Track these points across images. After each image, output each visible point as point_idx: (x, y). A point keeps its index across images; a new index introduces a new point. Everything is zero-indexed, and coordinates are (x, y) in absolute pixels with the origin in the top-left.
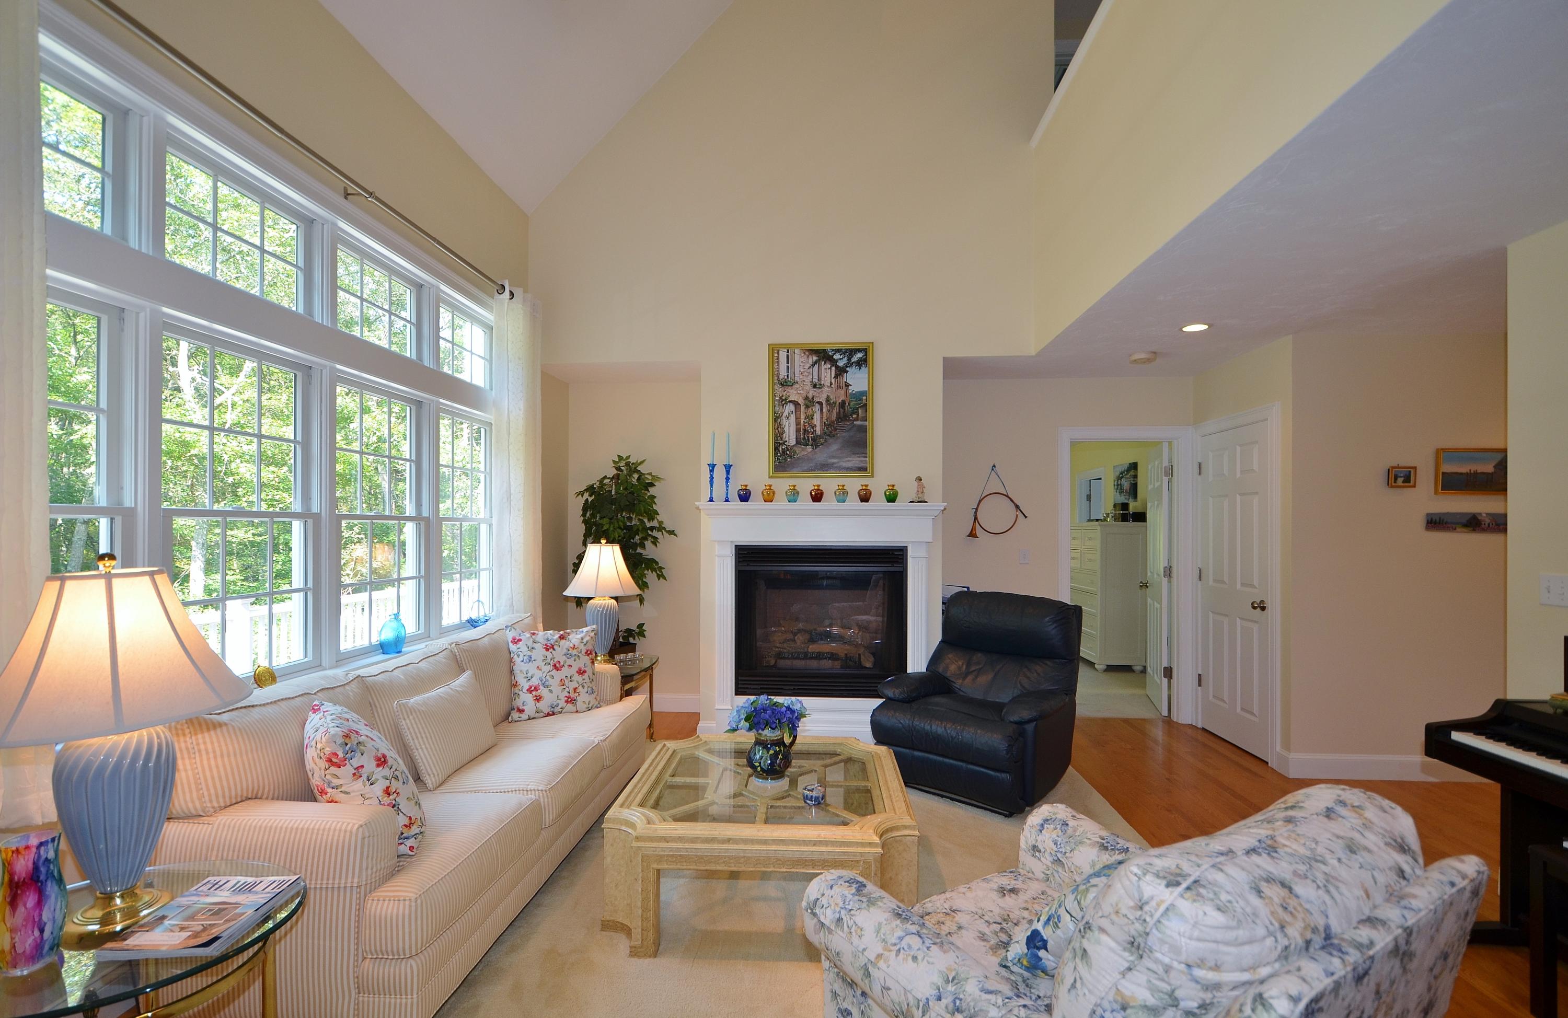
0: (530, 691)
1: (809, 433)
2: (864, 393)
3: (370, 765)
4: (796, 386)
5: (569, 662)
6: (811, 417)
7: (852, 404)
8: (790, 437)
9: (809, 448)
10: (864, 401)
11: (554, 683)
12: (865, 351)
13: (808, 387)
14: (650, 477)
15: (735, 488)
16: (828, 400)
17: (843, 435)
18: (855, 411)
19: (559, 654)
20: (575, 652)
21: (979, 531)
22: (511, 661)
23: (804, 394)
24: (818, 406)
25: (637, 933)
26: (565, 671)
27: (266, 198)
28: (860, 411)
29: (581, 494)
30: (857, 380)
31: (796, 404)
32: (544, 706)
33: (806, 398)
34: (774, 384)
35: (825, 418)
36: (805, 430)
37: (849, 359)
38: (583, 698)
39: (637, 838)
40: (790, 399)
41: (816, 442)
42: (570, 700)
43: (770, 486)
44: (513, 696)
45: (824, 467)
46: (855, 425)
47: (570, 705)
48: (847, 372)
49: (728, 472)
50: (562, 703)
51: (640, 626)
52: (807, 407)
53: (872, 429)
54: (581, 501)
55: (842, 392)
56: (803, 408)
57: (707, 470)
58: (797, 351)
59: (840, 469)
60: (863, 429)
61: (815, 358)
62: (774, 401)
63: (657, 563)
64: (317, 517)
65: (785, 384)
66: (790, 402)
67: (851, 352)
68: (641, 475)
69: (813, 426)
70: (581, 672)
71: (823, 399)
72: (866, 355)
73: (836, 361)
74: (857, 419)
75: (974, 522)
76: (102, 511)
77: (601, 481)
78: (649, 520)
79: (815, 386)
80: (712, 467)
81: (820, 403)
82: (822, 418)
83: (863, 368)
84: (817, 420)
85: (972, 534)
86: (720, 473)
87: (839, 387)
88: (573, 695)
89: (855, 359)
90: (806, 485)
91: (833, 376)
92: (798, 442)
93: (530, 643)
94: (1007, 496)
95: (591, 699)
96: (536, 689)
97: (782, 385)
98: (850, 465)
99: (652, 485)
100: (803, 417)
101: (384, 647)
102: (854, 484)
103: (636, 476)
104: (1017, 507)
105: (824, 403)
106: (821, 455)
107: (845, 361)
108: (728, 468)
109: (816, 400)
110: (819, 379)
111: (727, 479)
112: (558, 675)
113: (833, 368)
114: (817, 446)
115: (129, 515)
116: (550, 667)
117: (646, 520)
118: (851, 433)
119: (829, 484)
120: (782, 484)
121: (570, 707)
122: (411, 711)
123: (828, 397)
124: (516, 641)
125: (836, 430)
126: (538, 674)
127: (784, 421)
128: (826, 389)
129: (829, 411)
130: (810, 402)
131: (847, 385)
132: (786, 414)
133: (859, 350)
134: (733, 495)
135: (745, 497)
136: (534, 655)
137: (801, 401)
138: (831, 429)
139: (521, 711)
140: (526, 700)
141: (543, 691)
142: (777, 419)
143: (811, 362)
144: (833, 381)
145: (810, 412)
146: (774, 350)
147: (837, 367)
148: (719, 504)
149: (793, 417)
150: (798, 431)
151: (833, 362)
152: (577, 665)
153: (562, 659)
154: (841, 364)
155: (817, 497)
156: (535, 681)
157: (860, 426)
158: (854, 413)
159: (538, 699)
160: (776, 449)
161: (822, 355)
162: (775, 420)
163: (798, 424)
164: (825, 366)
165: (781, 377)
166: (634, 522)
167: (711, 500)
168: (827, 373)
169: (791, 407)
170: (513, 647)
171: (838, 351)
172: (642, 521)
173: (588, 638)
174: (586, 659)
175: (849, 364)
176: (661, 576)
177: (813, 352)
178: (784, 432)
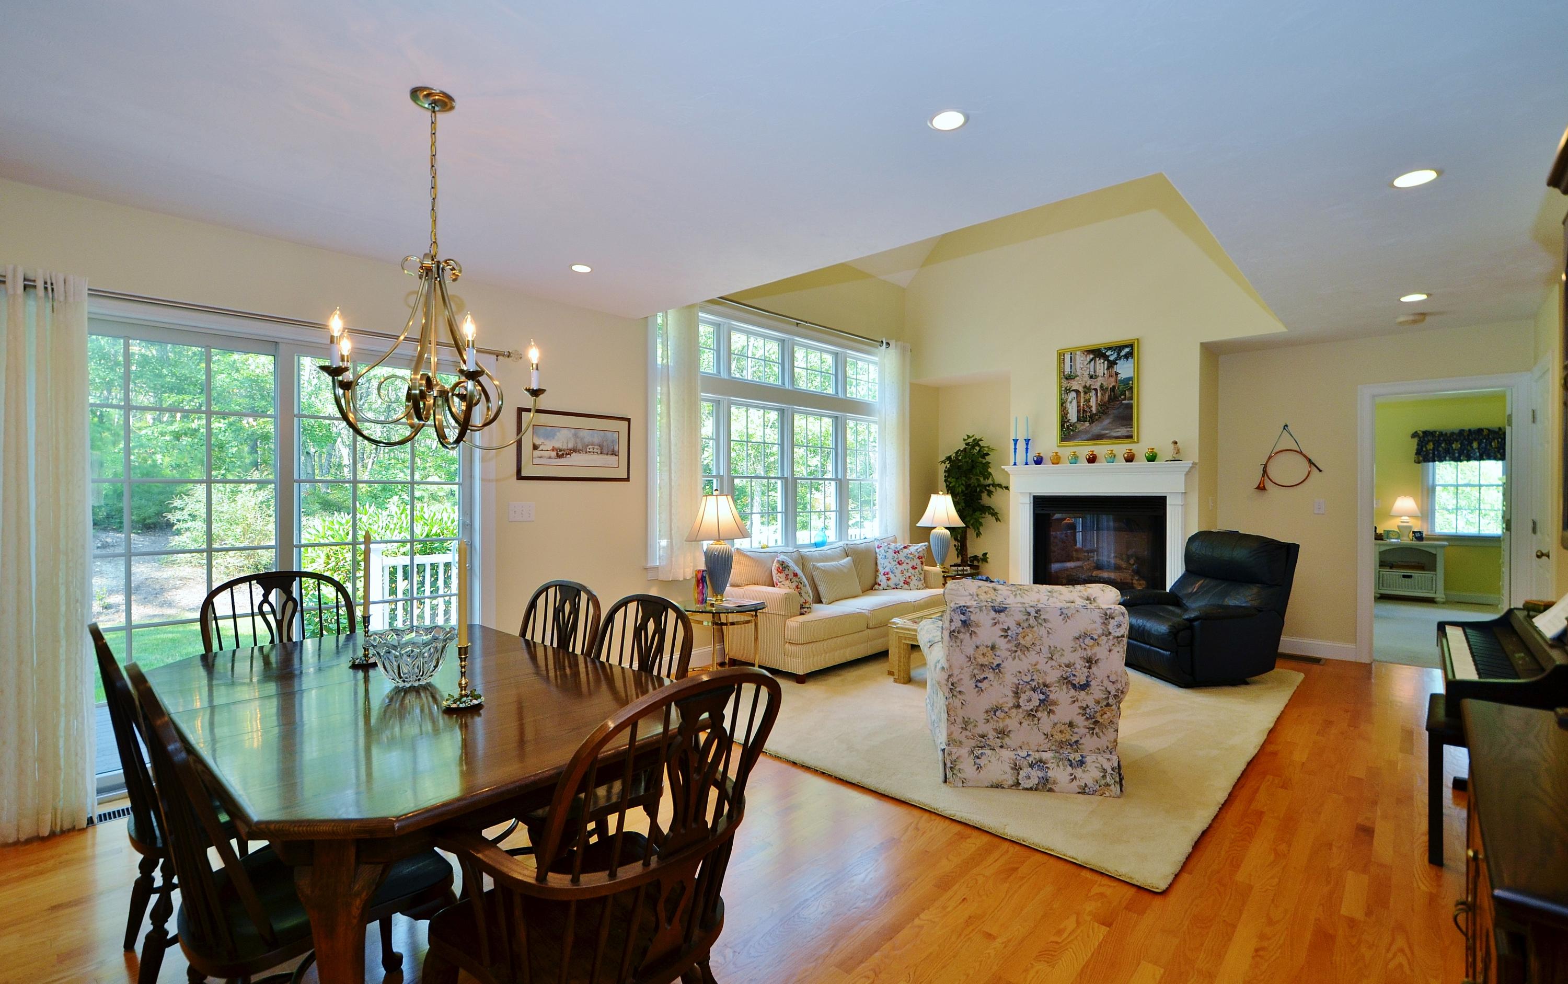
0: (884, 574)
1: (1086, 412)
2: (1131, 379)
3: (791, 576)
4: (1077, 378)
5: (907, 561)
6: (1089, 401)
7: (1121, 388)
8: (1073, 416)
9: (1087, 424)
10: (1130, 385)
11: (898, 572)
12: (1131, 346)
13: (1086, 378)
14: (986, 449)
15: (1032, 455)
16: (1102, 386)
17: (1113, 412)
18: (1123, 393)
19: (901, 556)
20: (911, 556)
21: (1268, 485)
22: (876, 558)
23: (1083, 384)
24: (1094, 392)
25: (896, 673)
26: (904, 566)
27: (765, 337)
28: (1127, 393)
29: (944, 462)
30: (1124, 369)
31: (1077, 392)
32: (891, 583)
33: (1085, 387)
34: (1061, 379)
35: (1099, 400)
36: (1084, 411)
37: (1119, 354)
38: (914, 582)
39: (897, 628)
40: (1073, 388)
41: (1092, 419)
42: (906, 583)
43: (1057, 453)
44: (876, 576)
45: (1098, 437)
46: (1123, 404)
47: (906, 585)
48: (1116, 364)
49: (1027, 444)
50: (902, 584)
51: (985, 554)
52: (1085, 393)
53: (1138, 406)
54: (943, 466)
55: (1113, 379)
56: (1082, 394)
57: (1012, 443)
58: (1078, 353)
59: (1111, 438)
60: (1130, 407)
61: (1092, 356)
62: (1060, 391)
63: (993, 510)
64: (786, 479)
65: (1069, 378)
66: (1073, 390)
67: (1119, 348)
68: (981, 447)
69: (1090, 407)
70: (914, 568)
71: (1097, 386)
72: (1132, 349)
73: (1108, 356)
74: (1124, 399)
75: (1263, 476)
76: (714, 477)
77: (957, 453)
78: (984, 479)
79: (1091, 377)
80: (1016, 441)
81: (1096, 390)
82: (1097, 400)
83: (1130, 359)
84: (1093, 403)
85: (1261, 488)
86: (1021, 446)
87: (1111, 376)
88: (908, 580)
89: (1123, 353)
90: (1085, 449)
91: (1106, 368)
92: (1079, 420)
93: (886, 549)
94: (1301, 453)
95: (920, 584)
96: (887, 574)
97: (1067, 379)
98: (1119, 434)
99: (988, 454)
100: (1082, 400)
101: (816, 545)
102: (1122, 449)
103: (977, 448)
104: (1310, 461)
105: (1098, 389)
106: (1096, 428)
107: (1115, 355)
108: (1027, 441)
109: (1093, 387)
110: (1095, 372)
111: (1027, 449)
112: (900, 568)
113: (1106, 362)
114: (1093, 422)
115: (721, 477)
116: (896, 563)
117: (982, 479)
118: (1121, 410)
119: (1101, 449)
120: (1068, 450)
121: (906, 586)
122: (818, 568)
123: (1102, 384)
124: (879, 547)
125: (1108, 408)
126: (889, 566)
127: (1068, 405)
128: (1100, 378)
129: (1102, 395)
130: (1087, 389)
131: (1117, 374)
132: (1069, 400)
133: (1127, 346)
134: (1030, 460)
135: (1039, 461)
136: (887, 555)
137: (1081, 389)
138: (1104, 409)
139: (879, 585)
140: (882, 579)
141: (891, 575)
142: (1063, 404)
143: (1088, 360)
144: (1106, 372)
145: (1087, 397)
146: (1061, 355)
147: (1109, 361)
148: (1021, 467)
149: (1075, 402)
150: (1078, 411)
151: (1106, 358)
152: (911, 564)
153: (903, 559)
154: (1112, 358)
155: (1092, 459)
156: (887, 570)
157: (1127, 404)
158: (1122, 395)
159: (888, 579)
160: (1062, 426)
161: (1097, 353)
162: (1062, 405)
163: (1078, 406)
164: (1099, 361)
165: (1066, 373)
166: (972, 481)
167: (1015, 464)
168: (1101, 366)
169: (1073, 394)
170: (877, 550)
171: (1110, 348)
172: (978, 480)
173: (921, 549)
174: (918, 561)
175: (1119, 358)
176: (997, 519)
177: (1090, 352)
178: (1068, 413)
